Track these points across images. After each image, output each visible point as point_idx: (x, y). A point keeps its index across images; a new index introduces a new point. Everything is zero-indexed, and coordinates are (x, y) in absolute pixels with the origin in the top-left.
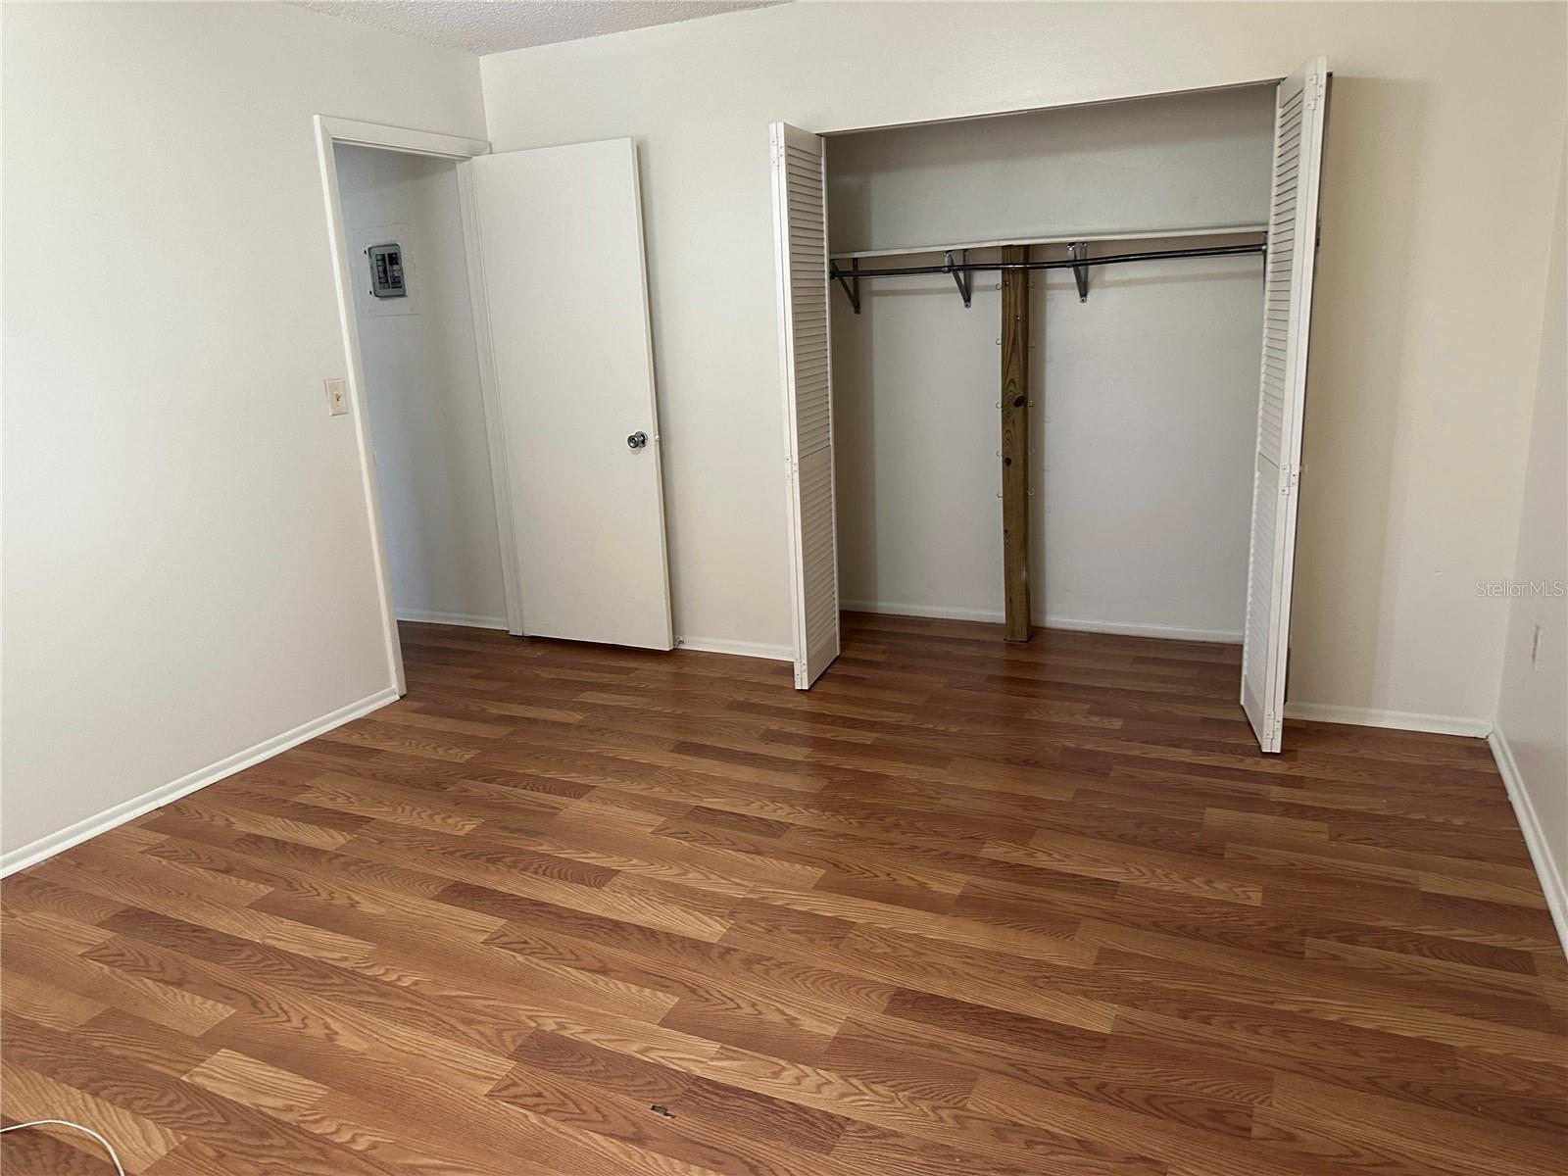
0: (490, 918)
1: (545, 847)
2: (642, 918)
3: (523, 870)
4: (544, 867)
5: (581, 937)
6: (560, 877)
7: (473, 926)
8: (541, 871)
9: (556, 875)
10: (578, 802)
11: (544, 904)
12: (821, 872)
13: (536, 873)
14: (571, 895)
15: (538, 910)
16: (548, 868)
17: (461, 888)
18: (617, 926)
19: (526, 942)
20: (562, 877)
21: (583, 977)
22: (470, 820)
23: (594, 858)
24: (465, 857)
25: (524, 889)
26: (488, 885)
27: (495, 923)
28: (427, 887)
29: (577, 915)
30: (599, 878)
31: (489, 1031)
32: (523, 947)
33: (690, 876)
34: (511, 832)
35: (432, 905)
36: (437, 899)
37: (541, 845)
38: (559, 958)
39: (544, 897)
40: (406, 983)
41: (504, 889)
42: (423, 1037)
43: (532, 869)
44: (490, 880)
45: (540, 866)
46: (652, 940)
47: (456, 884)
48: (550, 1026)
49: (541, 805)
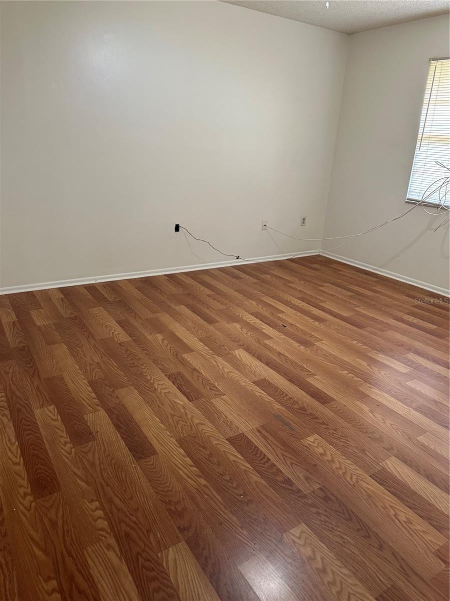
0: (312, 383)
1: (277, 406)
2: (257, 363)
3: (291, 398)
4: (282, 396)
5: (281, 365)
6: (278, 389)
7: (319, 382)
8: (284, 395)
9: (279, 390)
10: (245, 430)
11: (289, 380)
12: (185, 356)
13: (287, 395)
14: (277, 380)
15: (292, 380)
16: (280, 395)
17: (322, 401)
18: (267, 364)
19: (301, 370)
20: (277, 388)
21: (287, 354)
22: (310, 445)
23: (258, 392)
24: (317, 418)
25: (294, 389)
26: (309, 397)
27: (310, 380)
28: (337, 407)
29: (279, 372)
30: (263, 384)
31: (320, 352)
32: (302, 369)
33: (228, 370)
34: (290, 424)
35: (335, 397)
36: (333, 400)
37: (278, 409)
38: (292, 362)
39: (288, 383)
40: (346, 372)
41: (303, 392)
42: (339, 356)
43: (288, 397)
44: (307, 399)
45: (283, 397)
46: (259, 356)
47: (323, 403)
48: (302, 347)
49: (265, 438)
